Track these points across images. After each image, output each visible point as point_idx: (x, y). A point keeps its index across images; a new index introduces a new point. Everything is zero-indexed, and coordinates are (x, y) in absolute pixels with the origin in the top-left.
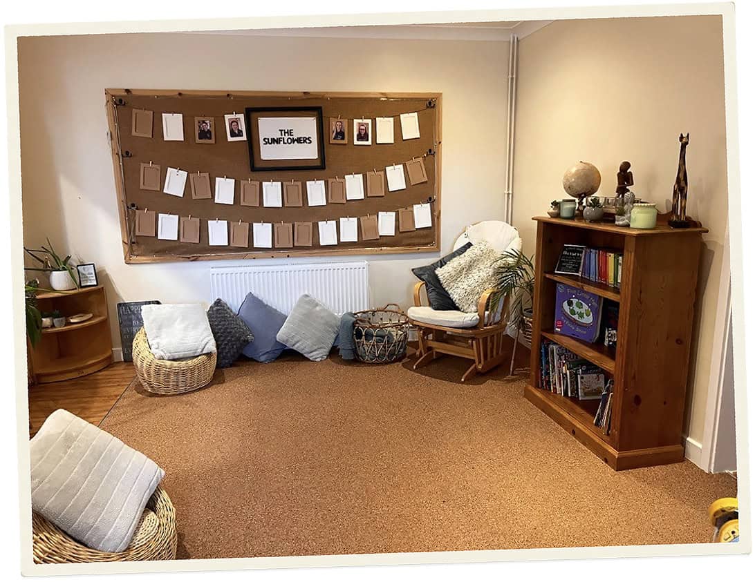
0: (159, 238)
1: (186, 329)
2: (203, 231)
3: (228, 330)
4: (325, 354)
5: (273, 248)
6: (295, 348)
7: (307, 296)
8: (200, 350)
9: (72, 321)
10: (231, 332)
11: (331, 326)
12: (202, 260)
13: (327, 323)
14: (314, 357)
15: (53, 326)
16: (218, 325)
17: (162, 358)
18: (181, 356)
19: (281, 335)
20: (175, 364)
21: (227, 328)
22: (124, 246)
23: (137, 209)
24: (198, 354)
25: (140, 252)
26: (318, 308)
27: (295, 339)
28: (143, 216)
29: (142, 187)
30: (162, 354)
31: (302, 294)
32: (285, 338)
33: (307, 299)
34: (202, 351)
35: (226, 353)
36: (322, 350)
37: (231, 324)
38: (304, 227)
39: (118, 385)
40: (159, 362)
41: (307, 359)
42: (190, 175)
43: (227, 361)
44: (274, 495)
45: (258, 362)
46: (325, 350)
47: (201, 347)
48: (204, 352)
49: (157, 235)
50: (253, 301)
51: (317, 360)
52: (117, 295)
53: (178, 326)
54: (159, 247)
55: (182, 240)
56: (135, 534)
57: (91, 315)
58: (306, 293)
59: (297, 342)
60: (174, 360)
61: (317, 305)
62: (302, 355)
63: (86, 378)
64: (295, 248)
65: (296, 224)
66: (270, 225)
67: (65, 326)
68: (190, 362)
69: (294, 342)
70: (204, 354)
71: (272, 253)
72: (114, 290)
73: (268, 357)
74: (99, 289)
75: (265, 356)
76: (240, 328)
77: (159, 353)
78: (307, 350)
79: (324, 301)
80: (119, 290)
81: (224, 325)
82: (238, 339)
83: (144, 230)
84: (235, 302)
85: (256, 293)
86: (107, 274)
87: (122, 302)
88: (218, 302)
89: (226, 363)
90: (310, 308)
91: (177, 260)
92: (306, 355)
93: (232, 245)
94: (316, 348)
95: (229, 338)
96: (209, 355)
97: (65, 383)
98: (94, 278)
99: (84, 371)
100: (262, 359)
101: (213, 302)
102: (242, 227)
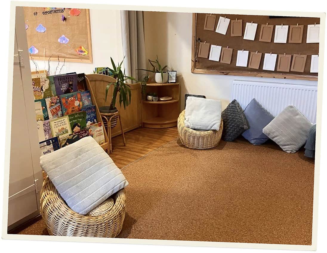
0: (209, 59)
1: (206, 113)
2: (234, 57)
3: (234, 120)
4: (295, 149)
5: (276, 71)
6: (274, 140)
7: (291, 107)
8: (209, 127)
9: (161, 99)
10: (235, 121)
11: (305, 131)
12: (229, 75)
13: (301, 128)
14: (285, 149)
15: (153, 101)
16: (230, 115)
17: (188, 127)
18: (199, 128)
19: (266, 129)
20: (195, 131)
21: (234, 118)
22: (192, 62)
23: (201, 42)
24: (208, 129)
25: (199, 67)
26: (298, 117)
27: (275, 134)
28: (203, 45)
29: (205, 29)
30: (189, 124)
31: (289, 105)
32: (268, 132)
33: (291, 109)
34: (211, 128)
35: (231, 133)
36: (293, 146)
37: (237, 116)
38: (300, 58)
39: (173, 137)
40: (186, 129)
41: (281, 150)
42: (232, 21)
43: (230, 138)
44: (194, 222)
45: (250, 143)
46: (295, 147)
47: (211, 125)
48: (212, 129)
49: (208, 57)
50: (255, 104)
51: (287, 152)
52: (186, 90)
53: (202, 111)
54: (209, 65)
55: (221, 61)
56: (95, 208)
57: (171, 98)
58: (292, 105)
59: (276, 137)
60: (194, 129)
61: (297, 114)
62: (278, 146)
63: (163, 129)
64: (291, 72)
65: (295, 55)
66: (276, 55)
67: (158, 101)
68: (202, 133)
69: (274, 136)
70: (212, 130)
71: (274, 75)
72: (185, 87)
73: (256, 141)
74: (177, 85)
75: (255, 141)
76: (241, 120)
77: (188, 124)
78: (281, 143)
79: (304, 112)
80: (187, 87)
81: (233, 116)
82: (238, 126)
83: (202, 55)
84: (244, 103)
85: (258, 100)
86: (183, 77)
87: (188, 94)
88: (234, 102)
89: (229, 139)
90: (292, 115)
91: (216, 74)
92: (281, 146)
93: (249, 67)
94: (288, 143)
95: (233, 124)
96: (215, 131)
97: (153, 130)
98: (175, 79)
99: (163, 125)
100: (252, 142)
101: (232, 101)
102: (257, 55)
